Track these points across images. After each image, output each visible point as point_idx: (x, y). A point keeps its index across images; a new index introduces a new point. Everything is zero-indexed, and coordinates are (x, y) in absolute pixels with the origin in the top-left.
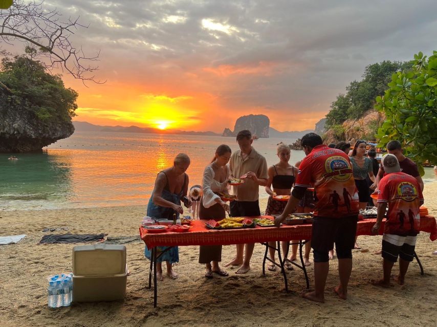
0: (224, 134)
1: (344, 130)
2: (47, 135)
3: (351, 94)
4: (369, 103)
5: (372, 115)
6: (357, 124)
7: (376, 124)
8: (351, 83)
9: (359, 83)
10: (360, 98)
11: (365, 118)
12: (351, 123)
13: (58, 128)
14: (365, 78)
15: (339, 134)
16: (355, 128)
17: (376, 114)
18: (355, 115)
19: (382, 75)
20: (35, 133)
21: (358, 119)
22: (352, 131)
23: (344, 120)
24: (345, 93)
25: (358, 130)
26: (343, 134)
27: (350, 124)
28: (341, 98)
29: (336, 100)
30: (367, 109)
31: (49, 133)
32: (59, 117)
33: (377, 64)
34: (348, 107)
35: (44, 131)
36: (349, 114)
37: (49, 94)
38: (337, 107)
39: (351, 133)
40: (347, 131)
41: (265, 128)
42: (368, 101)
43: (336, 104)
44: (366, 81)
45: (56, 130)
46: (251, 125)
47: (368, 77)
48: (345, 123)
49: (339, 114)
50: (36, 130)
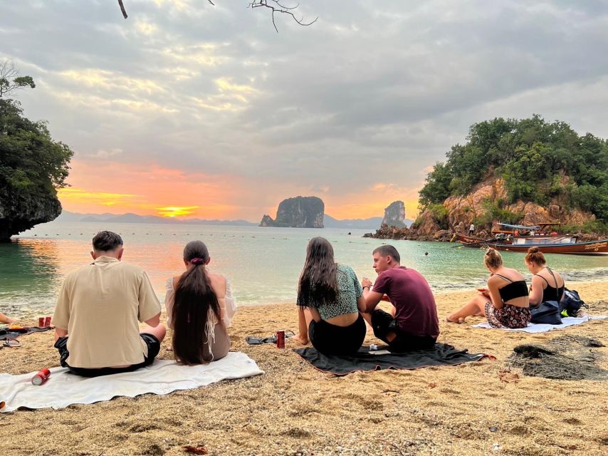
0: (262, 223)
1: (447, 211)
2: (22, 215)
3: (453, 162)
4: (478, 174)
5: (484, 191)
6: (464, 203)
7: (491, 202)
8: (453, 148)
9: (464, 148)
10: (466, 167)
11: (475, 194)
12: (457, 201)
13: (39, 204)
14: (470, 141)
15: (440, 216)
16: (463, 207)
17: (489, 188)
18: (461, 190)
19: (493, 136)
20: (5, 210)
21: (466, 195)
22: (459, 211)
23: (446, 198)
24: (445, 161)
25: (467, 211)
26: (446, 217)
27: (454, 203)
28: (438, 168)
29: (433, 170)
30: (477, 182)
31: (25, 211)
32: (42, 187)
33: (486, 122)
34: (450, 180)
35: (18, 208)
36: (452, 189)
37: (29, 149)
38: (434, 180)
39: (457, 214)
40: (451, 212)
41: (318, 215)
42: (477, 170)
43: (434, 175)
44: (473, 144)
45: (36, 207)
46: (299, 210)
47: (474, 140)
48: (446, 202)
49: (437, 190)
50: (7, 205)
